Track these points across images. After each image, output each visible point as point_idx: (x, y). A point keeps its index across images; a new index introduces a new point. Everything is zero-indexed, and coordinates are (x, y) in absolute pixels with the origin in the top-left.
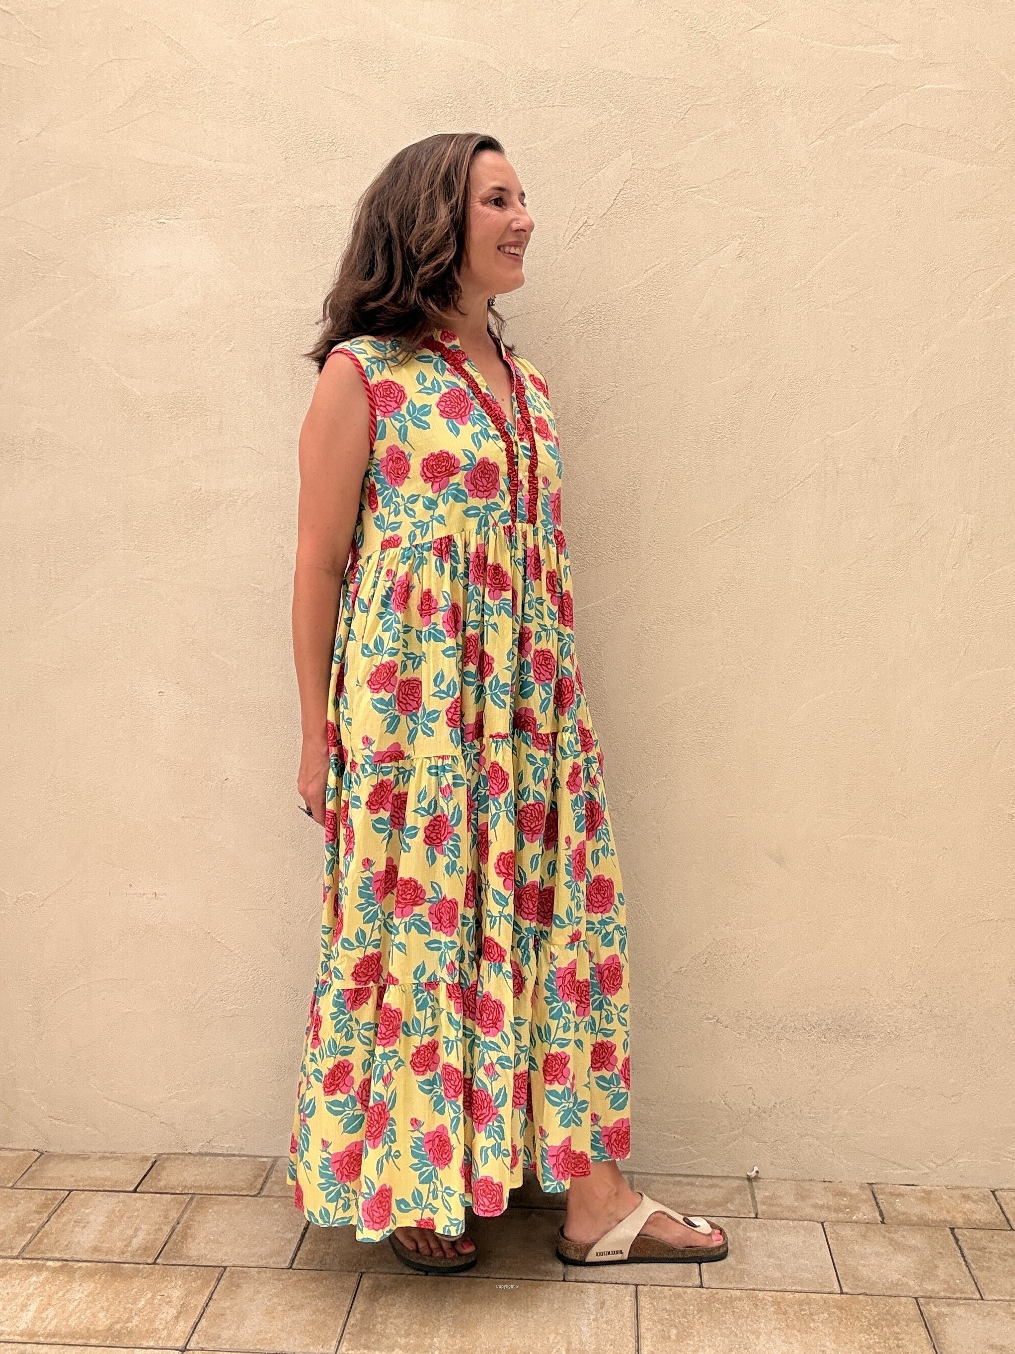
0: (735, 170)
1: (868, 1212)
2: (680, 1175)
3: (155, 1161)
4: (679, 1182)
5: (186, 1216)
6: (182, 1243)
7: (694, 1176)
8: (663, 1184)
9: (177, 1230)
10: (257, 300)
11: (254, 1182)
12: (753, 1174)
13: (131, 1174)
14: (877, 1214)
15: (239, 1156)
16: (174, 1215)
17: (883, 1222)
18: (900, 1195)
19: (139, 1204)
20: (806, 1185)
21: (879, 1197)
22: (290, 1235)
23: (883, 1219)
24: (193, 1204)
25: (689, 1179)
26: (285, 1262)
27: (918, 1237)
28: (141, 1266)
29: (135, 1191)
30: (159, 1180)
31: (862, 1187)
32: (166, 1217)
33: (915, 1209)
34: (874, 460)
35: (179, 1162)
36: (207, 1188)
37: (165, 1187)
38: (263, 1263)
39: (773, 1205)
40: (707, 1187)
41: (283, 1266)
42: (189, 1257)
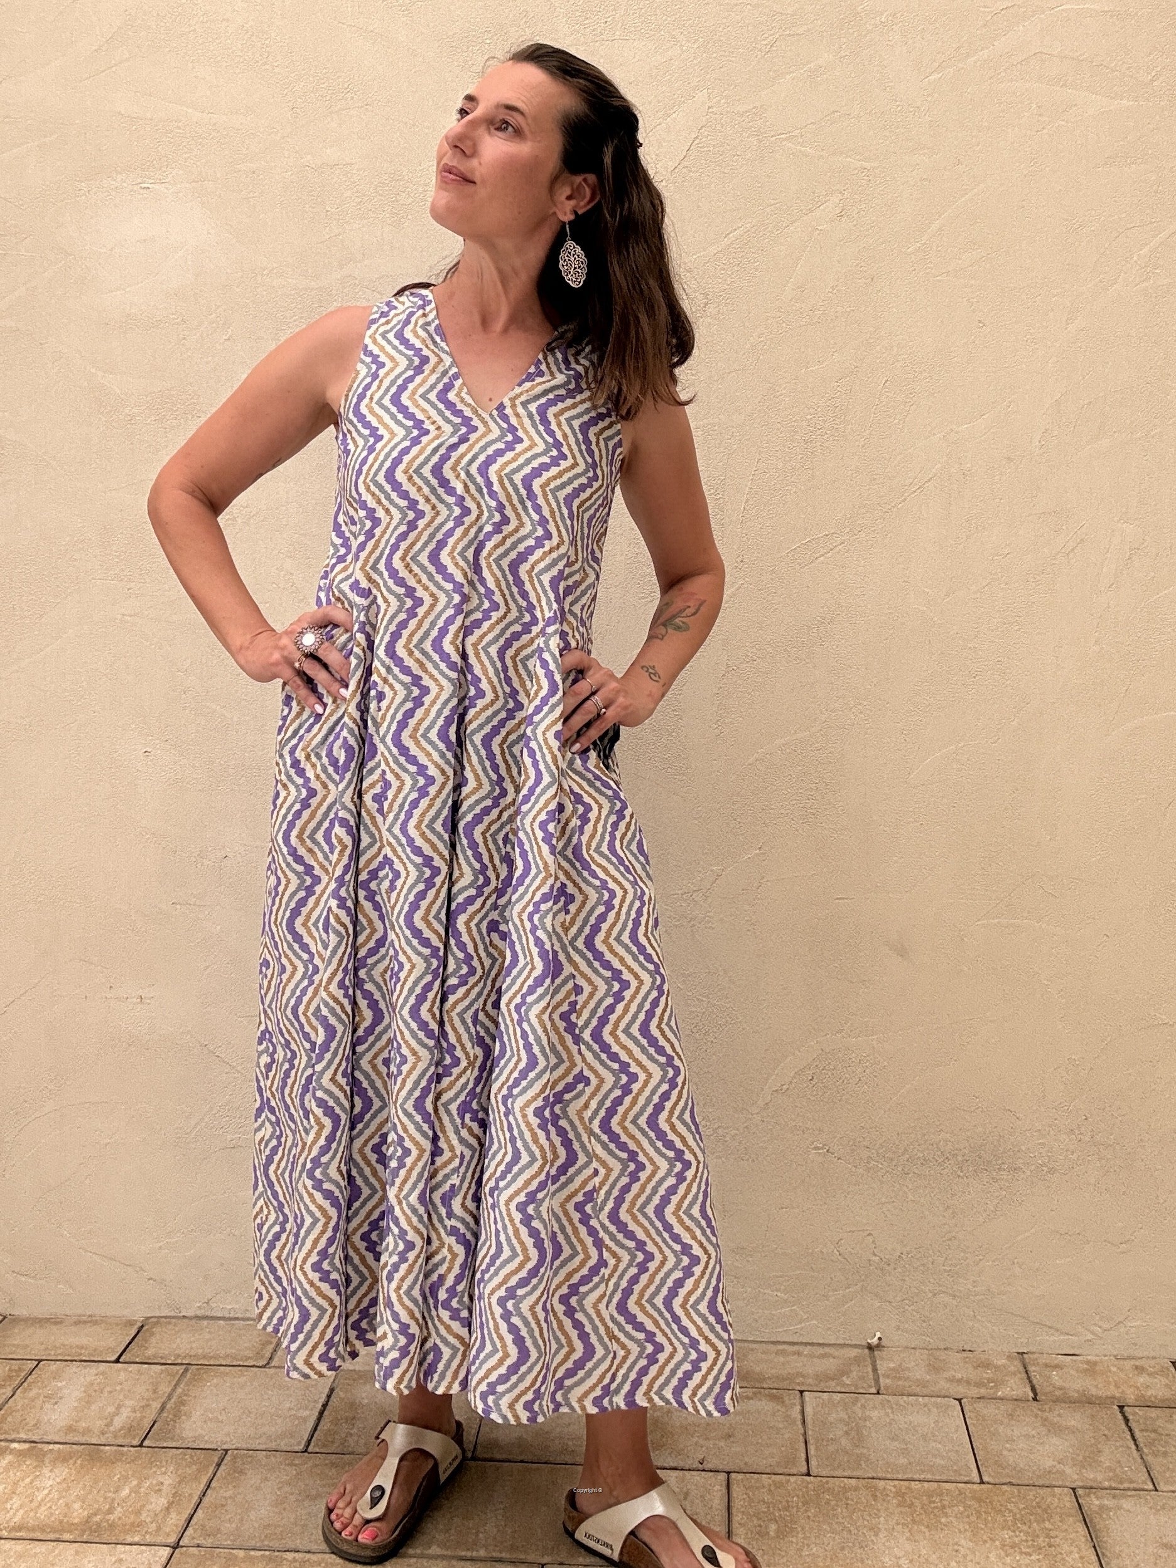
0: (833, 112)
1: (1016, 1387)
2: (784, 1343)
3: (142, 1326)
4: (783, 1352)
5: (179, 1390)
6: (175, 1421)
7: (802, 1343)
8: (764, 1353)
9: (168, 1406)
10: (259, 278)
11: (262, 1350)
12: (875, 1341)
13: (115, 1341)
14: (1028, 1389)
15: (243, 1319)
16: (165, 1389)
17: (1035, 1399)
18: (1057, 1367)
19: (122, 1376)
20: (942, 1355)
21: (1031, 1368)
22: (307, 1413)
23: (1035, 1394)
24: (189, 1375)
25: (796, 1348)
26: (299, 1444)
27: (1078, 1416)
28: (125, 1449)
29: (117, 1361)
30: (147, 1348)
31: (1009, 1357)
32: (155, 1392)
33: (1076, 1383)
34: (1009, 458)
35: (170, 1327)
36: (204, 1357)
37: (155, 1357)
38: (273, 1446)
39: (900, 1379)
40: (818, 1357)
41: (297, 1448)
42: (182, 1438)
